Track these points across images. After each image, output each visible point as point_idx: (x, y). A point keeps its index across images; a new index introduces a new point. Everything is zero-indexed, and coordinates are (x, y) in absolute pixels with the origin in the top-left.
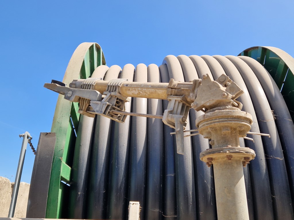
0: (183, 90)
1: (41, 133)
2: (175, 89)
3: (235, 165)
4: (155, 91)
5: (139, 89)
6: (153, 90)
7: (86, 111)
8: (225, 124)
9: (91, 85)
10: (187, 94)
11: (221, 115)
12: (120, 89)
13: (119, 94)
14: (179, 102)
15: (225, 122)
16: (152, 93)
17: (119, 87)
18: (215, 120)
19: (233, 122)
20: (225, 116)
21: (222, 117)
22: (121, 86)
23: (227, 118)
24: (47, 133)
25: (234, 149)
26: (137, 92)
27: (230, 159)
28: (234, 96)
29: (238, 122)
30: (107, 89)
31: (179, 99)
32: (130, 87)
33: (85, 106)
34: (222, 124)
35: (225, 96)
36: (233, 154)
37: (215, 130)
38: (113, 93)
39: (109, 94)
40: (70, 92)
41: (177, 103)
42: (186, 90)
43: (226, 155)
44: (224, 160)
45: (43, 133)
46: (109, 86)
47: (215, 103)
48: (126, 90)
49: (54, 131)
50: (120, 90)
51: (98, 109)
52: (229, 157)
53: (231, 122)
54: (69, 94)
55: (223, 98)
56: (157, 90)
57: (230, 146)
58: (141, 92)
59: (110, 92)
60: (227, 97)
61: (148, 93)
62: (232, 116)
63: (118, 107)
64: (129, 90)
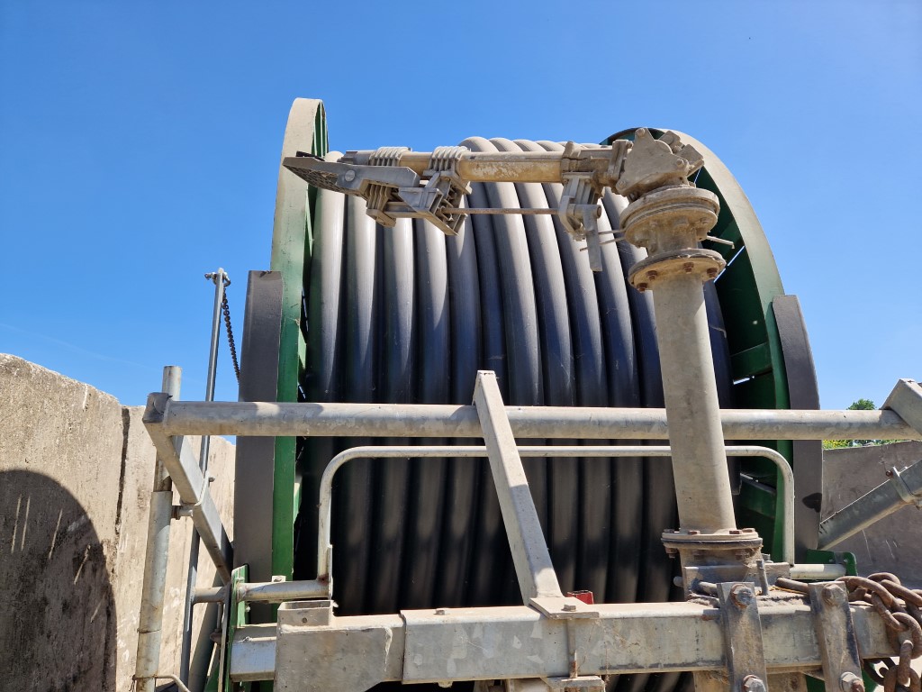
0: (594, 161)
1: (250, 272)
2: (577, 160)
3: (695, 281)
4: (535, 167)
5: (501, 163)
6: (529, 165)
7: (383, 212)
8: (683, 211)
9: (391, 160)
10: (601, 167)
11: (677, 197)
12: (458, 165)
13: (455, 176)
14: (586, 184)
15: (682, 209)
16: (527, 170)
17: (456, 160)
18: (664, 205)
19: (696, 209)
20: (683, 199)
21: (677, 200)
22: (459, 159)
23: (687, 202)
24: (264, 273)
25: (698, 251)
26: (495, 170)
27: (690, 270)
28: (693, 166)
29: (703, 210)
30: (430, 166)
31: (587, 177)
32: (481, 161)
33: (382, 201)
34: (677, 212)
35: (681, 166)
36: (695, 262)
37: (660, 225)
38: (444, 174)
39: (436, 177)
40: (352, 173)
41: (582, 185)
42: (600, 160)
43: (682, 263)
44: (676, 273)
45: (256, 273)
46: (433, 160)
47: (661, 179)
48: (471, 167)
49: (277, 268)
50: (458, 168)
51: (417, 203)
52: (688, 267)
53: (692, 209)
54: (349, 176)
55: (677, 168)
56: (538, 165)
57: (689, 249)
58: (504, 170)
59: (438, 170)
60: (684, 167)
61: (520, 171)
62: (695, 198)
63: (451, 201)
64: (478, 166)
